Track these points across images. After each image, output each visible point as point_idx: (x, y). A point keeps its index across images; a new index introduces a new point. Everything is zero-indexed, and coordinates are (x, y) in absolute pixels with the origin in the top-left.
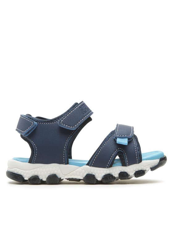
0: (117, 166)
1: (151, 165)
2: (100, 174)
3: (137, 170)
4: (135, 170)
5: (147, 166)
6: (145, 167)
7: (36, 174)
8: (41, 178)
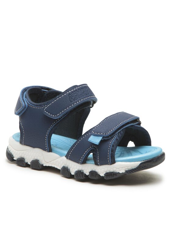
0: (91, 163)
1: (126, 168)
2: (73, 169)
3: (108, 171)
4: (105, 171)
5: (120, 169)
6: (117, 169)
7: (23, 156)
8: (26, 161)
